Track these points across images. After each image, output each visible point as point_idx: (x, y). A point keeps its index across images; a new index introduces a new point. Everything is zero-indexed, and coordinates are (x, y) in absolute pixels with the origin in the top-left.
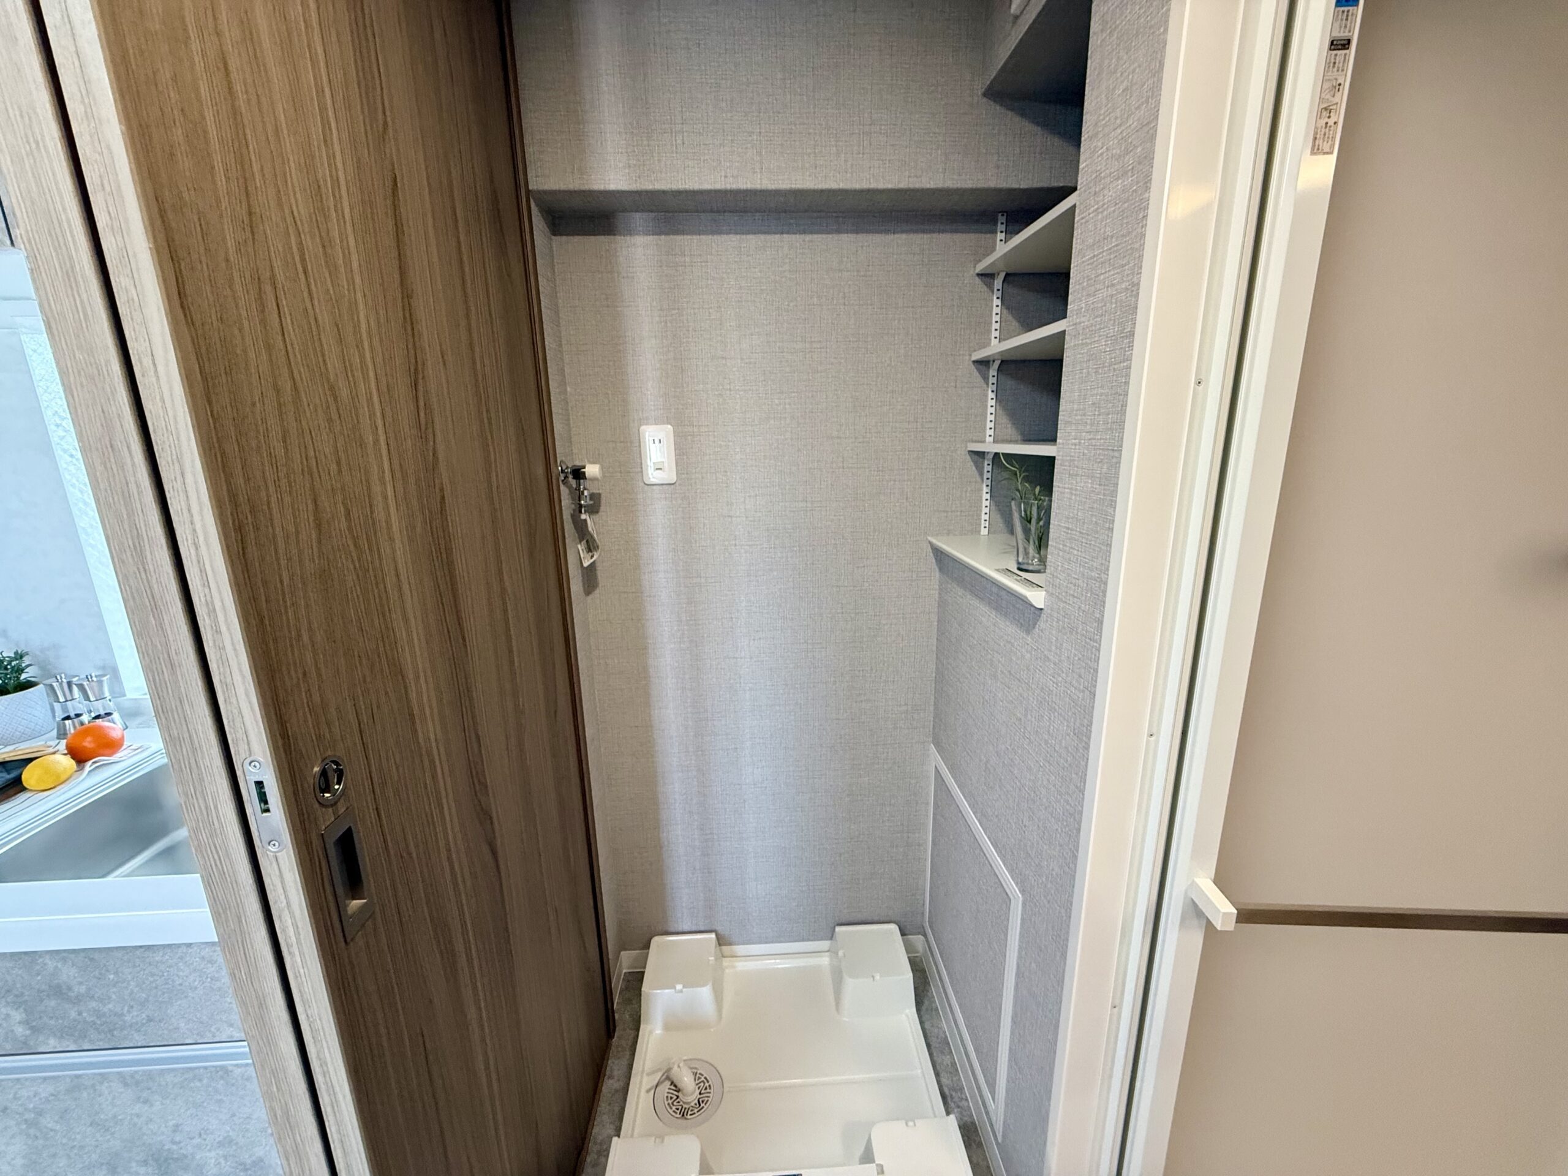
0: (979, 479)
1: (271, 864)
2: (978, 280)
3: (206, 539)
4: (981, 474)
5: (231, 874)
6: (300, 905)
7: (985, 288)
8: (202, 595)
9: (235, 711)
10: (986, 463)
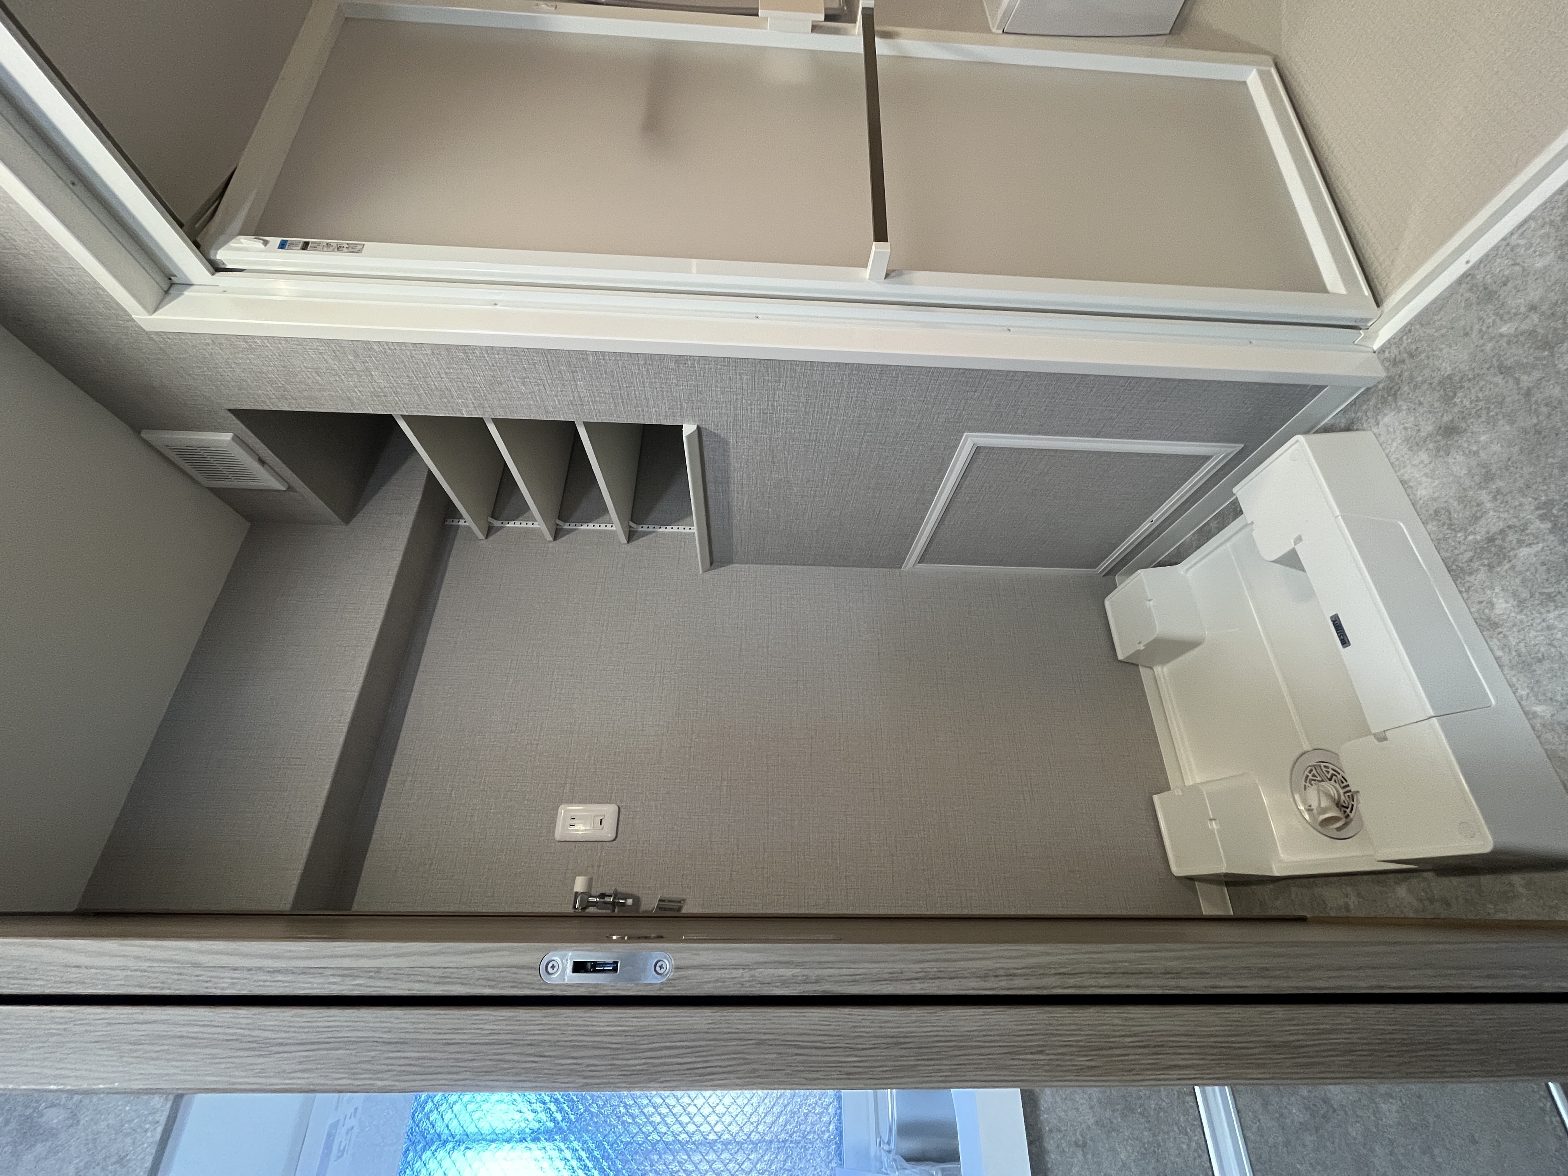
0: (654, 534)
1: (687, 978)
2: (490, 538)
3: (274, 957)
4: (650, 533)
5: (693, 1036)
6: (747, 951)
7: (499, 533)
8: (332, 980)
9: (478, 973)
10: (640, 529)
